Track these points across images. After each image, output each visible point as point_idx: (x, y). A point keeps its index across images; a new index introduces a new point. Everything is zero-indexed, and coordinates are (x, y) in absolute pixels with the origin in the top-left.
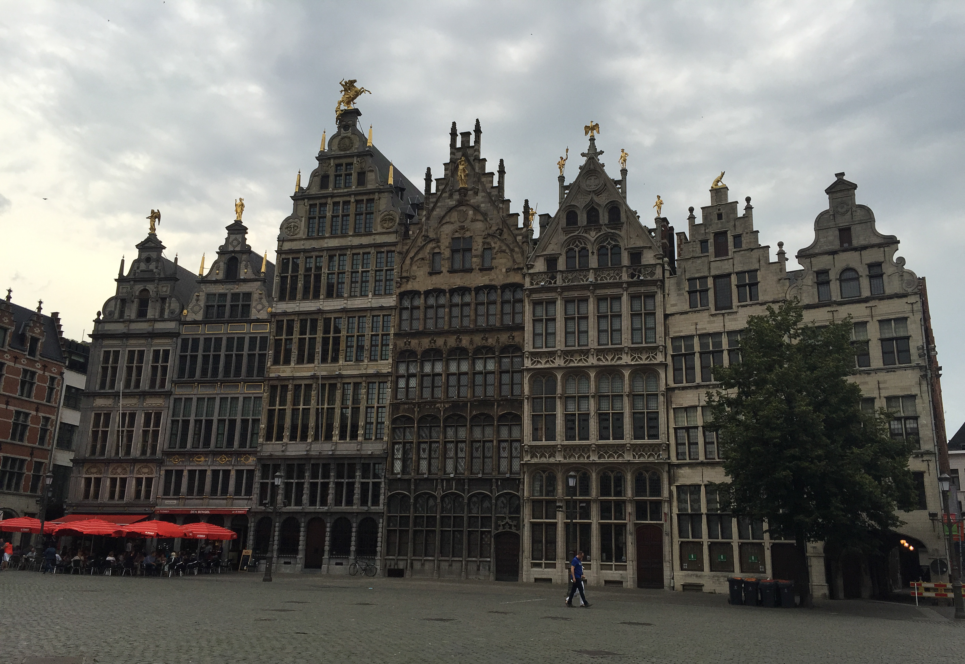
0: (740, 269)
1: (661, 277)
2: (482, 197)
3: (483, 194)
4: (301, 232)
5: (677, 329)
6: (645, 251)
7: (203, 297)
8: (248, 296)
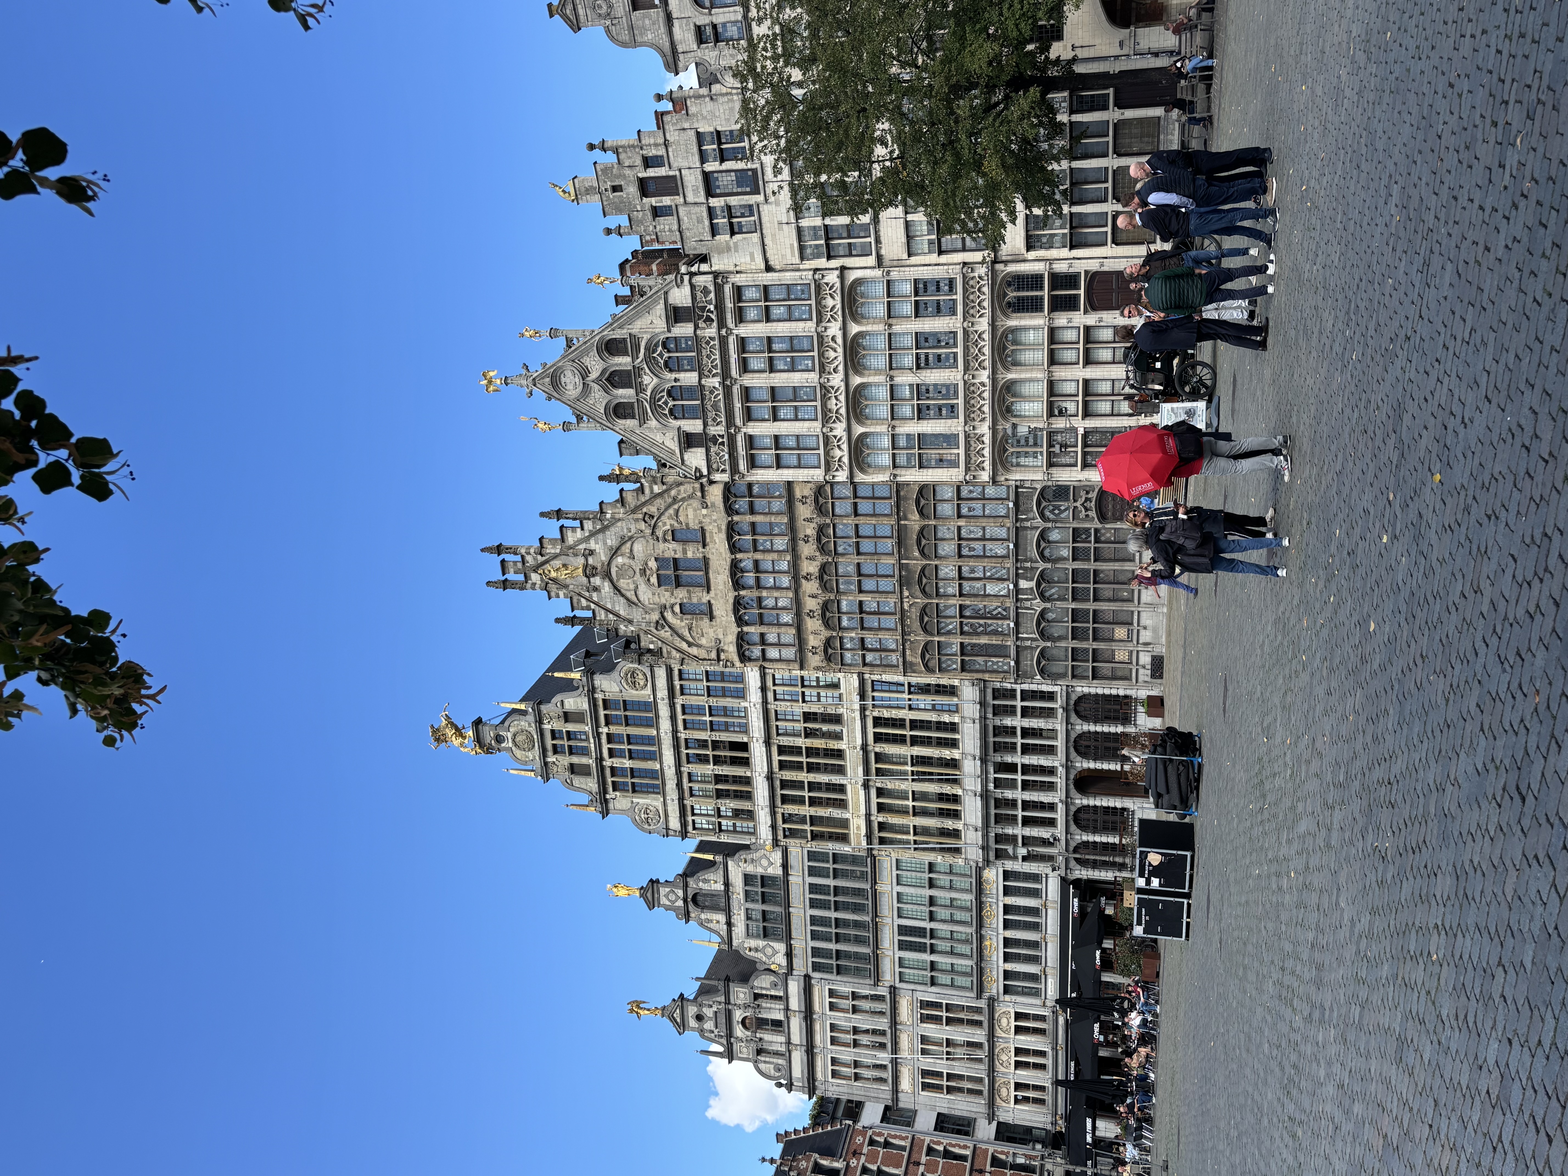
0: (697, 158)
1: (710, 277)
2: (597, 543)
3: (592, 541)
4: (655, 803)
5: (789, 251)
6: (671, 301)
7: (753, 943)
8: (748, 879)
